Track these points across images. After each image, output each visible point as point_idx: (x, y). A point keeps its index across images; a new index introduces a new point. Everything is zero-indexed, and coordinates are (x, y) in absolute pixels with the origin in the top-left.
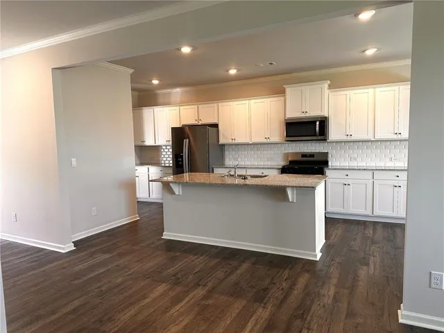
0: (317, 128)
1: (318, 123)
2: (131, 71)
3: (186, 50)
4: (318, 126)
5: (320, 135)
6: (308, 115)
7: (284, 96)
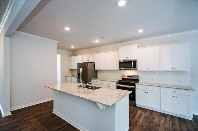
0: (132, 65)
1: (133, 62)
2: (58, 42)
3: (67, 29)
4: (132, 64)
5: (133, 68)
6: (128, 59)
7: (119, 51)
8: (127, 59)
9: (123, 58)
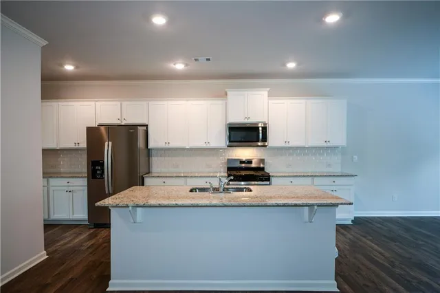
0: (261, 135)
1: (260, 129)
2: (45, 43)
4: (261, 132)
6: (250, 121)
7: (226, 100)
8: (246, 121)
9: (238, 118)
